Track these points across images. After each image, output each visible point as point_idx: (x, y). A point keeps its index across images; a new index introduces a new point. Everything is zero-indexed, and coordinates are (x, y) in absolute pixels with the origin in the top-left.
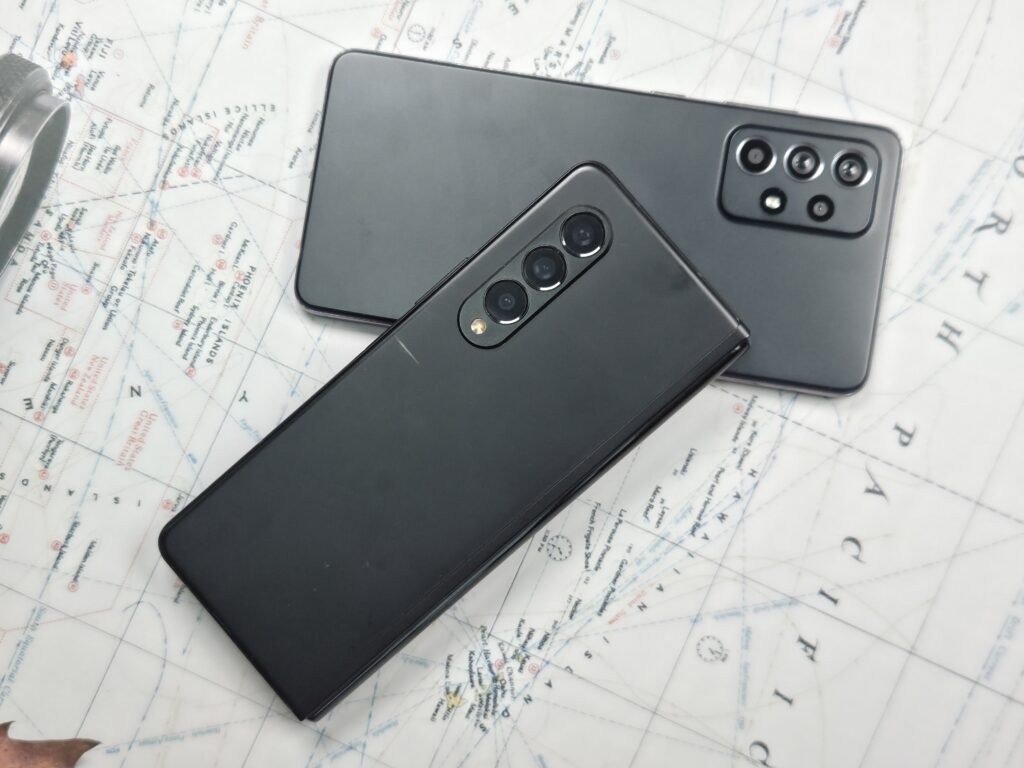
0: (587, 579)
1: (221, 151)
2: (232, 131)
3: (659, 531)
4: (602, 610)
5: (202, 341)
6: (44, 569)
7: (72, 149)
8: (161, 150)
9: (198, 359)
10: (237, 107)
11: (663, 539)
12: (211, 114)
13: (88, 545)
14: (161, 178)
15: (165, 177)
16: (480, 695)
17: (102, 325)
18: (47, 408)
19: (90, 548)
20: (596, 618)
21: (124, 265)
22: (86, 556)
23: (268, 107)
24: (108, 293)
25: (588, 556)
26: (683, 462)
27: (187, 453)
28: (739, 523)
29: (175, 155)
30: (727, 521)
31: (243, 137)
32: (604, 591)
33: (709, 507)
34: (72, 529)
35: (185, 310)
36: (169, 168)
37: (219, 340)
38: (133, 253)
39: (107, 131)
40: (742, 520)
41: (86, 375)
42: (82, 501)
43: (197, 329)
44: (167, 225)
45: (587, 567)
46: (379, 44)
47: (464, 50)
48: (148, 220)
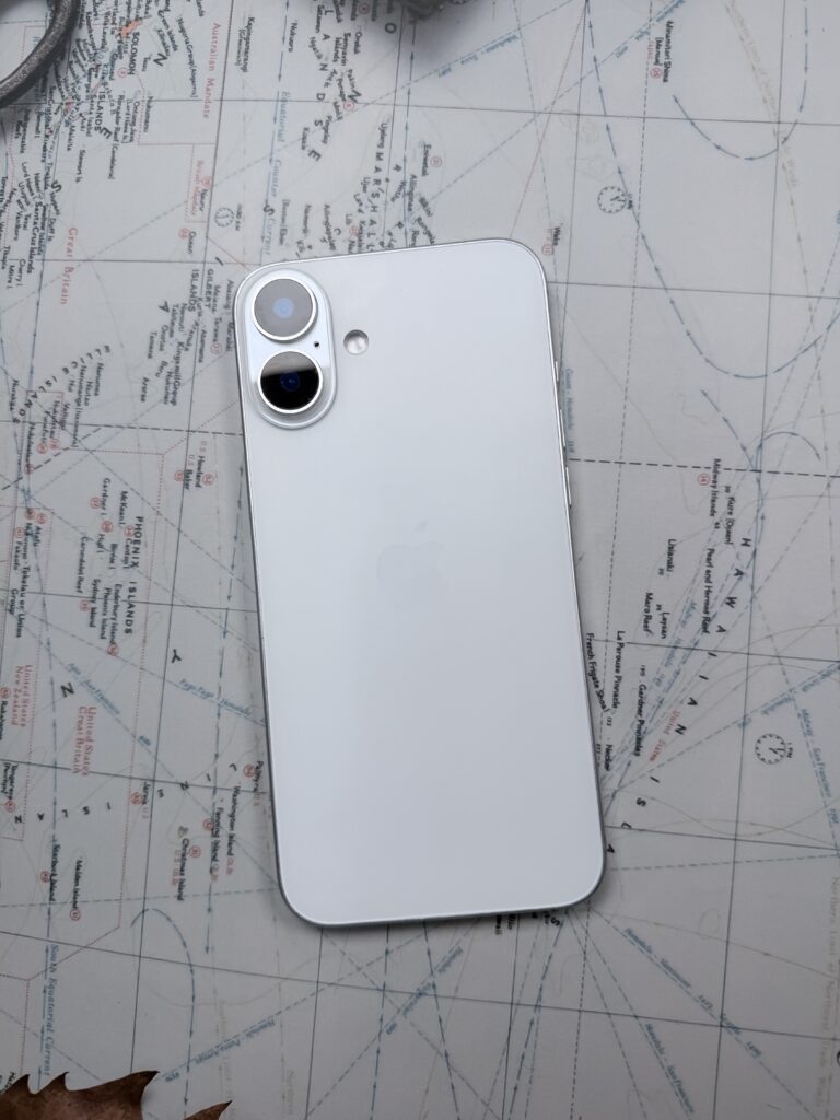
0: (610, 720)
1: (71, 412)
2: (75, 389)
3: (666, 642)
4: (638, 748)
5: (115, 614)
6: (41, 904)
8: (16, 435)
9: (117, 634)
10: (74, 363)
11: (675, 647)
12: (52, 381)
13: (74, 866)
14: (24, 463)
15: (27, 460)
17: (15, 632)
19: (78, 867)
20: (634, 758)
21: (17, 564)
22: (77, 878)
23: (103, 350)
24: (10, 598)
25: (600, 694)
26: (666, 558)
27: (138, 735)
28: (751, 601)
29: (30, 435)
30: (739, 605)
31: (88, 389)
32: (632, 726)
33: (712, 596)
34: (55, 855)
35: (87, 586)
36: (28, 450)
37: (131, 606)
38: (21, 548)
40: (753, 598)
41: (16, 690)
42: (55, 822)
43: (106, 603)
44: (45, 508)
45: (604, 707)
46: (191, 243)
47: (278, 215)
48: (25, 510)
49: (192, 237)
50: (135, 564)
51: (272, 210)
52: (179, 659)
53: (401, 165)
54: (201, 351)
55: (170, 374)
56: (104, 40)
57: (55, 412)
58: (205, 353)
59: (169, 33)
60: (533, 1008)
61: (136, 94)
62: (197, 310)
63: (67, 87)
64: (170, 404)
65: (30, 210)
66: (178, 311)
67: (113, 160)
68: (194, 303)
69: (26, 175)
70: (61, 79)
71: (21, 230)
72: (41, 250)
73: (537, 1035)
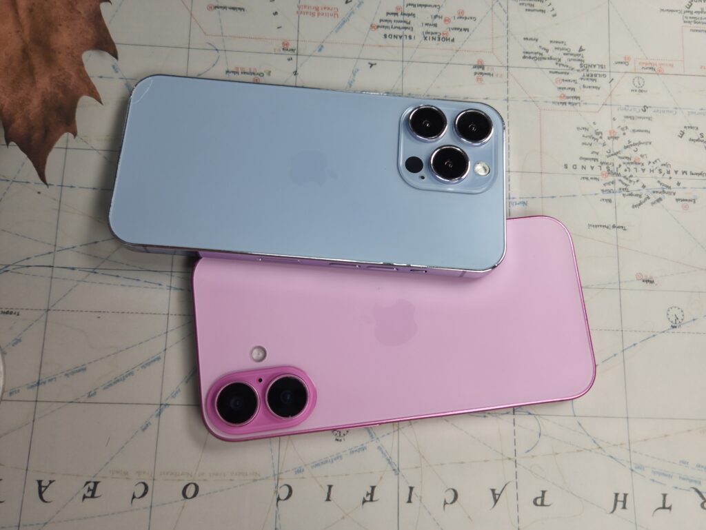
5: (395, 27)
9: (382, 29)
13: (241, 7)
22: (234, 9)
23: (553, 13)
35: (410, 10)
43: (401, 22)
46: (622, 63)
47: (642, 114)
49: (625, 63)
50: (425, 38)
51: (645, 111)
52: (371, 67)
53: (681, 186)
54: (556, 72)
55: (542, 54)
58: (555, 74)
62: (581, 69)
64: (523, 55)
66: (580, 58)
67: (672, 11)
68: (584, 67)
73: (153, 288)
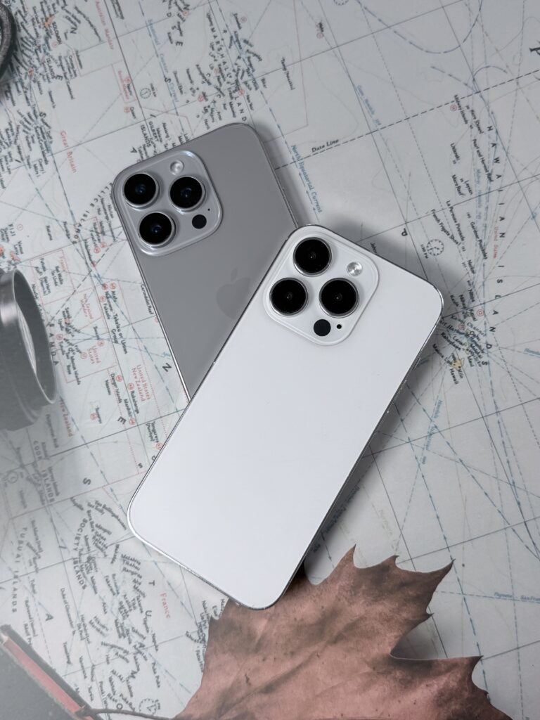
0: (463, 248)
1: (106, 225)
2: (102, 212)
3: (474, 195)
4: (485, 255)
7: (37, 288)
8: (78, 250)
10: (95, 199)
11: (480, 196)
12: (87, 213)
14: (89, 262)
15: (91, 260)
16: (467, 350)
17: (123, 352)
18: (132, 414)
20: (485, 261)
21: (108, 316)
23: (109, 186)
24: (112, 335)
25: (452, 238)
26: (453, 155)
28: (507, 156)
29: (86, 247)
30: (502, 159)
31: (109, 209)
32: (476, 245)
33: (486, 162)
36: (88, 252)
39: (46, 265)
40: (507, 153)
41: (137, 382)
44: (112, 280)
45: (457, 243)
46: (133, 113)
47: (173, 80)
48: (101, 286)
49: (132, 111)
51: (170, 80)
53: (226, 29)
56: (37, 33)
57: (96, 229)
59: (73, 16)
60: (495, 415)
61: (68, 52)
62: (152, 145)
63: (26, 63)
65: (33, 132)
66: (142, 149)
67: (70, 90)
68: (149, 142)
69: (22, 116)
70: (21, 61)
71: (32, 145)
72: (48, 150)
73: (505, 428)
